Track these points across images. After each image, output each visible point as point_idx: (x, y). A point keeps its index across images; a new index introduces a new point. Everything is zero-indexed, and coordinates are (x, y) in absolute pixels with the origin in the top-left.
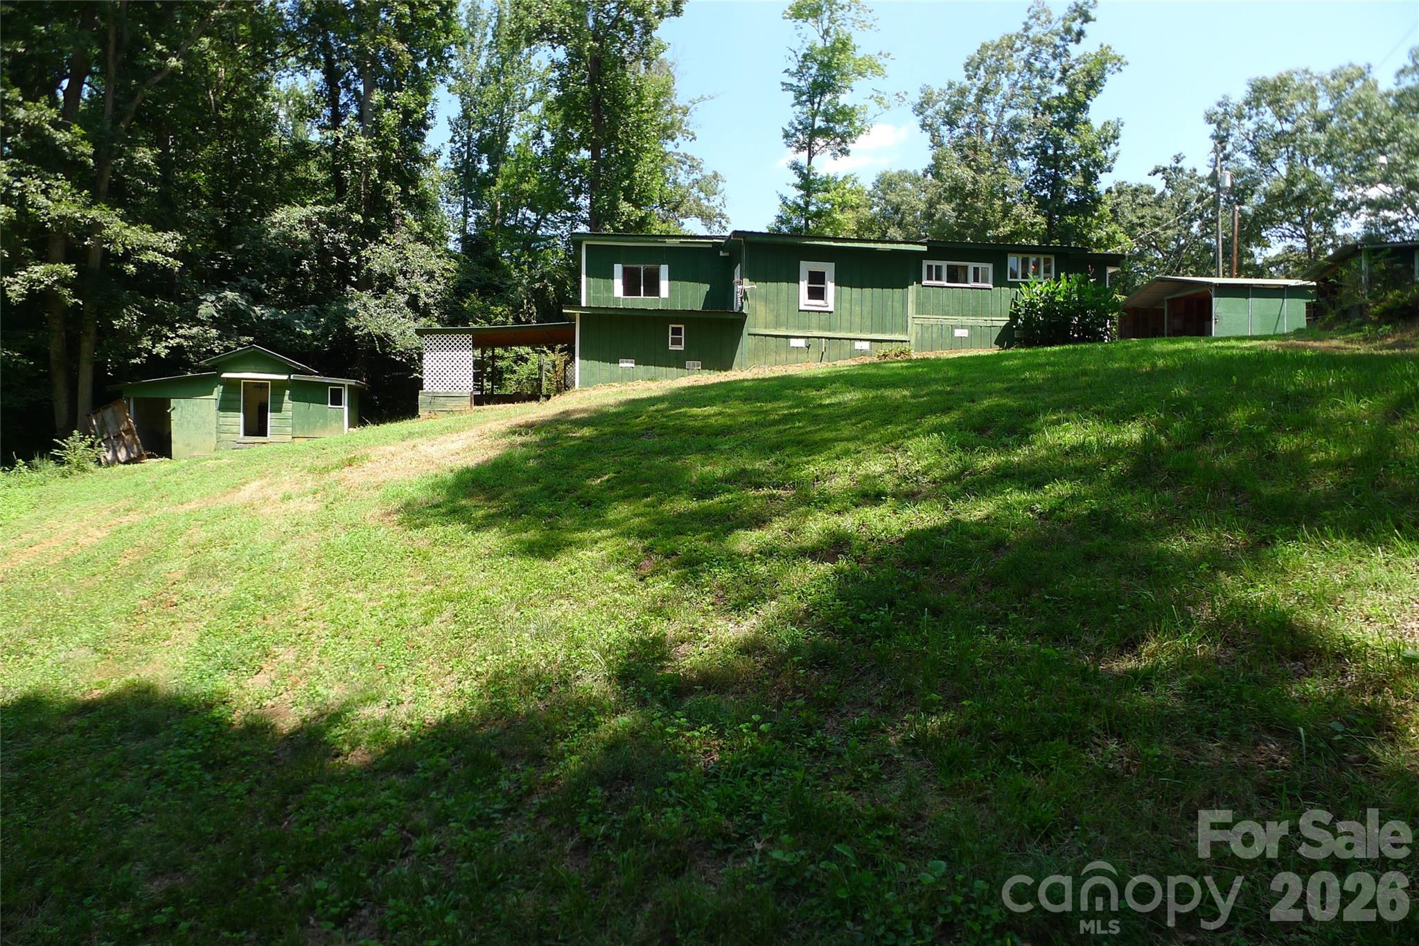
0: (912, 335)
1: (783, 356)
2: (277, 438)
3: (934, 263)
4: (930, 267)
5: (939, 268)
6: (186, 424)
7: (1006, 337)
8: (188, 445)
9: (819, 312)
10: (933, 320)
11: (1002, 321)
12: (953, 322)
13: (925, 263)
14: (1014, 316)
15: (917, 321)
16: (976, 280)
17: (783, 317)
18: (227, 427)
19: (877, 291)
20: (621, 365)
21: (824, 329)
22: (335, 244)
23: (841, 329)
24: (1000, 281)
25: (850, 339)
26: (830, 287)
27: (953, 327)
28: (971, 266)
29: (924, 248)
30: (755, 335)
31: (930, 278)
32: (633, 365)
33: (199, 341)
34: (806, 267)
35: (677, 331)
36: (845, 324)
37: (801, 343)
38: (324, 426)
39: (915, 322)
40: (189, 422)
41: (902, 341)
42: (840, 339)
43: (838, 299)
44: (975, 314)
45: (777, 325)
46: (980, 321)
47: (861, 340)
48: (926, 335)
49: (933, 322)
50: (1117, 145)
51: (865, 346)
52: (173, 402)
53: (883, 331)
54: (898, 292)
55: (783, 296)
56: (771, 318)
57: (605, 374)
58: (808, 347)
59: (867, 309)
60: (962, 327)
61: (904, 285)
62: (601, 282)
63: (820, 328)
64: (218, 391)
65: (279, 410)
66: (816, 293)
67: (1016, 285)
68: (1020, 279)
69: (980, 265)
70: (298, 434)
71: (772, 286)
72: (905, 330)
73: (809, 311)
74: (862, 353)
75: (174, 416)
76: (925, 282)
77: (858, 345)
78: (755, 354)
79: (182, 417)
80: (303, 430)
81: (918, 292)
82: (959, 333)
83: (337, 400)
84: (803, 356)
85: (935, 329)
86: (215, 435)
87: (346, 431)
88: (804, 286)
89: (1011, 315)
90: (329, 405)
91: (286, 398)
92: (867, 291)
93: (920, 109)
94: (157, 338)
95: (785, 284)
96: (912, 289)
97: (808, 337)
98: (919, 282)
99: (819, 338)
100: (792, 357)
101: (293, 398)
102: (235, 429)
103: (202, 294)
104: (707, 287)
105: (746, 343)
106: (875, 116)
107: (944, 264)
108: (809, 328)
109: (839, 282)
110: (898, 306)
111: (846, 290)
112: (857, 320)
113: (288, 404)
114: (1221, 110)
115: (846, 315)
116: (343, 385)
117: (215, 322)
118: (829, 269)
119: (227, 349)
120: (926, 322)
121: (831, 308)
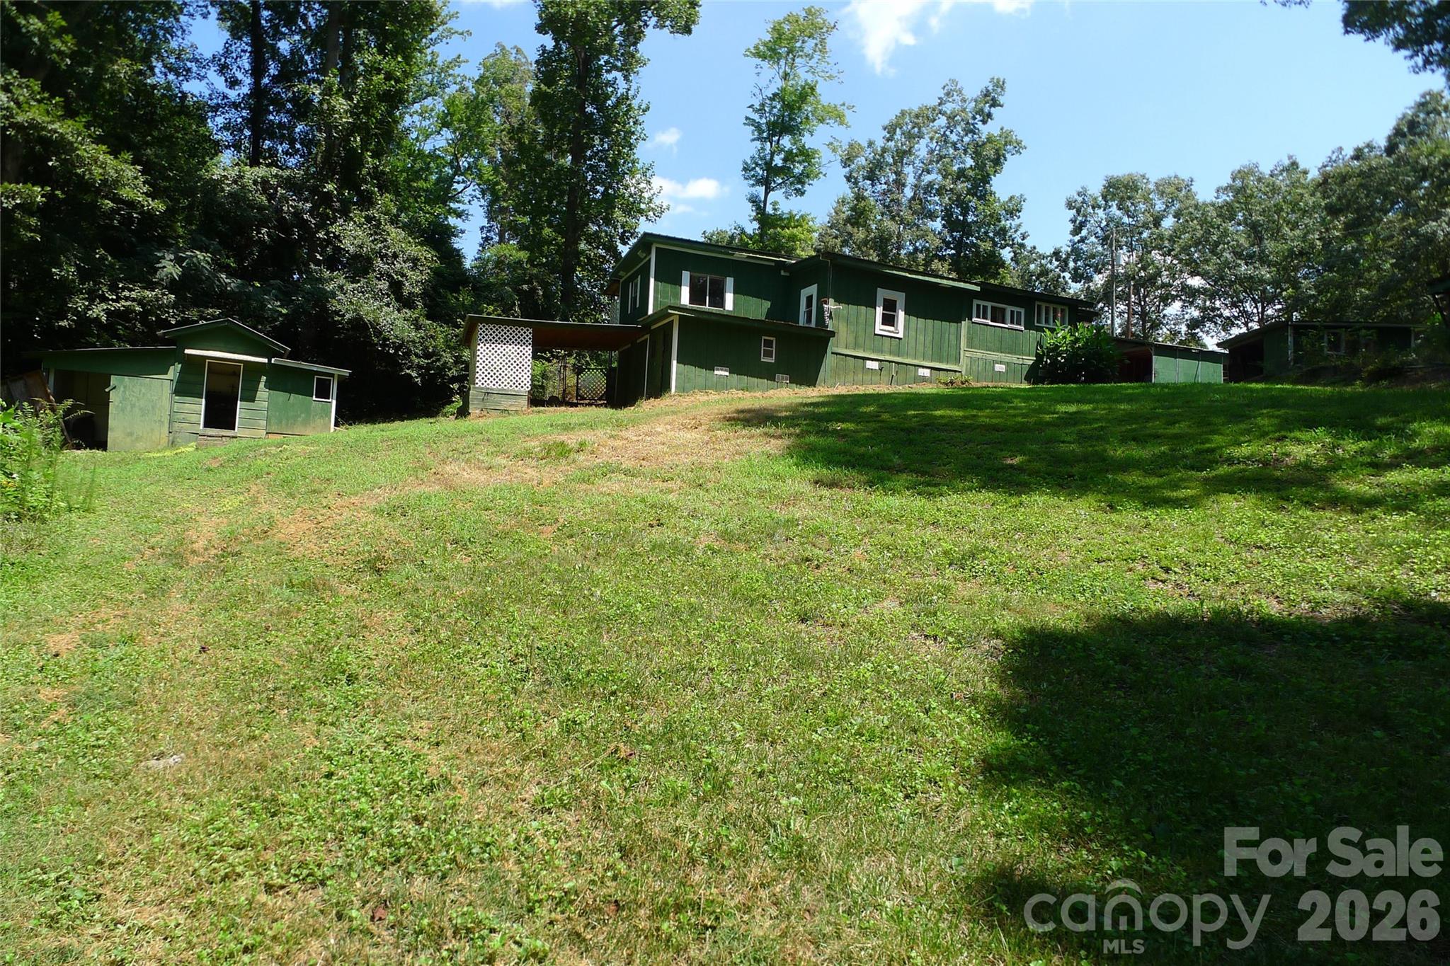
0: (963, 366)
1: (860, 376)
2: (246, 433)
3: (982, 303)
4: (978, 306)
5: (985, 308)
6: (129, 408)
7: (1034, 374)
8: (131, 434)
9: (891, 337)
10: (980, 354)
11: (1030, 360)
12: (994, 358)
13: (975, 302)
14: (1039, 358)
15: (968, 354)
16: (1012, 322)
17: (861, 340)
18: (183, 416)
19: (938, 323)
20: (716, 372)
21: (895, 355)
22: (297, 214)
23: (907, 355)
24: (1029, 326)
25: (915, 366)
26: (901, 315)
27: (995, 362)
28: (1009, 309)
29: (978, 289)
30: (837, 354)
31: (978, 317)
32: (727, 374)
33: (149, 308)
34: (882, 294)
35: (768, 344)
36: (912, 351)
37: (875, 365)
38: (306, 423)
39: (966, 353)
40: (133, 406)
41: (955, 371)
42: (907, 364)
43: (906, 327)
44: (1012, 351)
45: (856, 347)
46: (1014, 359)
47: (923, 367)
48: (974, 367)
49: (979, 355)
50: (1019, 217)
51: (926, 372)
52: (114, 380)
53: (940, 361)
54: (954, 325)
55: (862, 319)
56: (851, 339)
57: (701, 381)
58: (881, 370)
59: (929, 338)
60: (1001, 363)
61: (958, 321)
62: (668, 287)
63: (891, 353)
64: (174, 371)
65: (252, 399)
66: (889, 320)
67: (1040, 329)
68: (1043, 325)
69: (1016, 309)
70: (273, 429)
71: (853, 308)
72: (958, 361)
73: (882, 336)
74: (924, 379)
75: (114, 397)
76: (975, 319)
77: (922, 372)
78: (836, 373)
79: (124, 399)
80: (280, 425)
81: (969, 327)
82: (999, 367)
83: (323, 393)
84: (876, 378)
85: (981, 363)
86: (167, 425)
87: (332, 430)
88: (879, 311)
89: (1037, 355)
90: (314, 398)
91: (262, 385)
92: (930, 322)
93: (847, 162)
94: (93, 297)
95: (864, 308)
96: (965, 324)
97: (881, 361)
98: (970, 319)
99: (890, 362)
100: (867, 378)
101: (269, 386)
102: (193, 418)
103: (159, 251)
104: (768, 304)
105: (829, 361)
106: (830, 162)
107: (989, 305)
108: (881, 352)
109: (908, 312)
110: (953, 337)
111: (913, 319)
112: (920, 348)
113: (263, 393)
114: (1080, 199)
115: (912, 343)
116: (332, 375)
117: (173, 286)
118: (900, 298)
119: (186, 321)
120: (974, 355)
121: (901, 335)
